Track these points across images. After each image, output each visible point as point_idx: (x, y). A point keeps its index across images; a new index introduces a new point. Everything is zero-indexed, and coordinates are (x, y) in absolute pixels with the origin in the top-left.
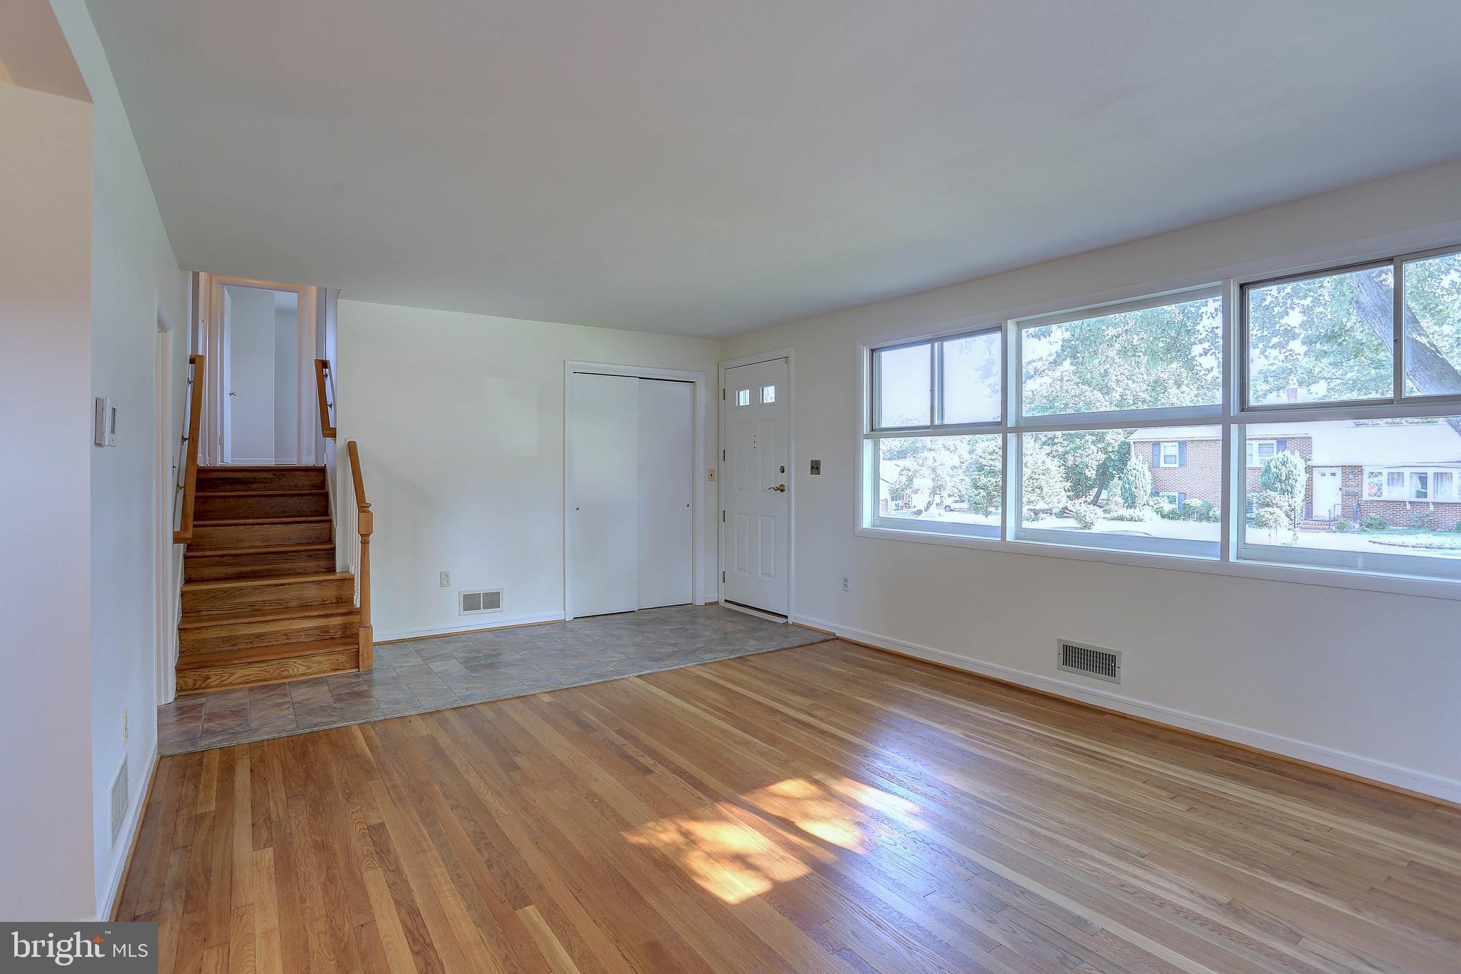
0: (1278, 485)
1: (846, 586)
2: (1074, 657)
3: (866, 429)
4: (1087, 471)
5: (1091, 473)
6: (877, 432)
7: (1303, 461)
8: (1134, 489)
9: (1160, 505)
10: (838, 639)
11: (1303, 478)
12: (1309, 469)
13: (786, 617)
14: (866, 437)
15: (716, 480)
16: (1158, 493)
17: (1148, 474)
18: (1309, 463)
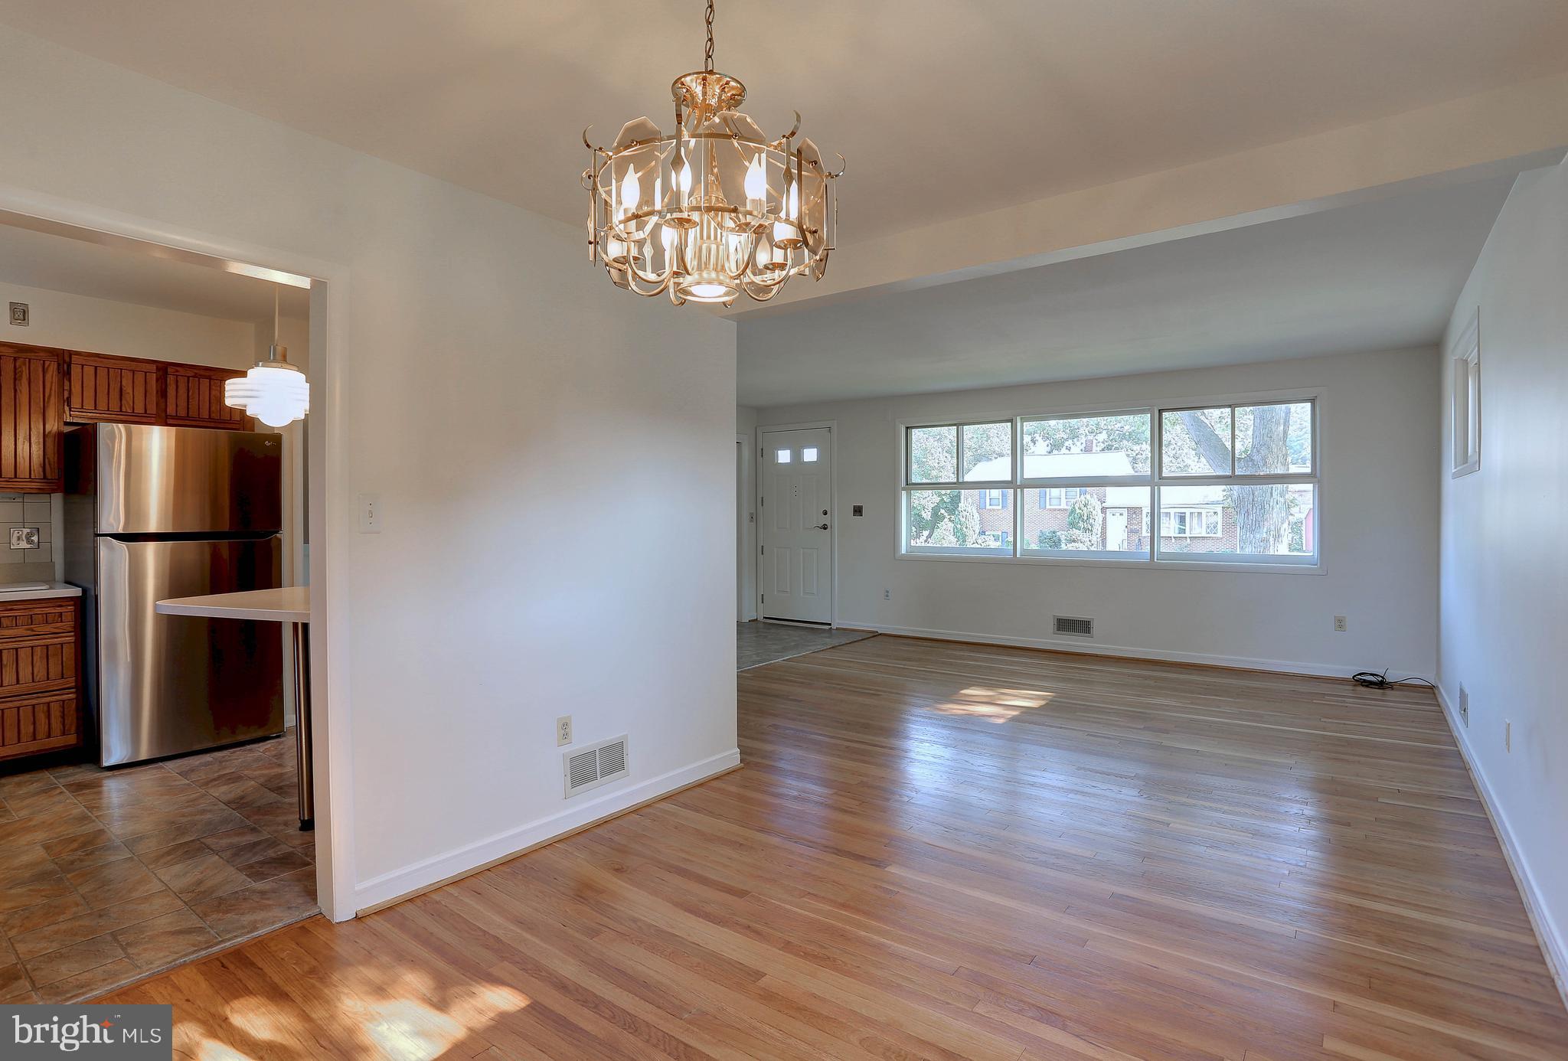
0: (1081, 524)
1: (887, 596)
2: (1065, 625)
3: (903, 484)
4: (923, 512)
5: (927, 515)
6: (911, 486)
7: (1100, 503)
8: (964, 529)
9: (987, 543)
10: (880, 634)
11: (1100, 516)
12: (1104, 510)
13: (830, 624)
14: (904, 489)
15: (755, 521)
16: (984, 532)
17: (976, 515)
18: (1104, 505)
